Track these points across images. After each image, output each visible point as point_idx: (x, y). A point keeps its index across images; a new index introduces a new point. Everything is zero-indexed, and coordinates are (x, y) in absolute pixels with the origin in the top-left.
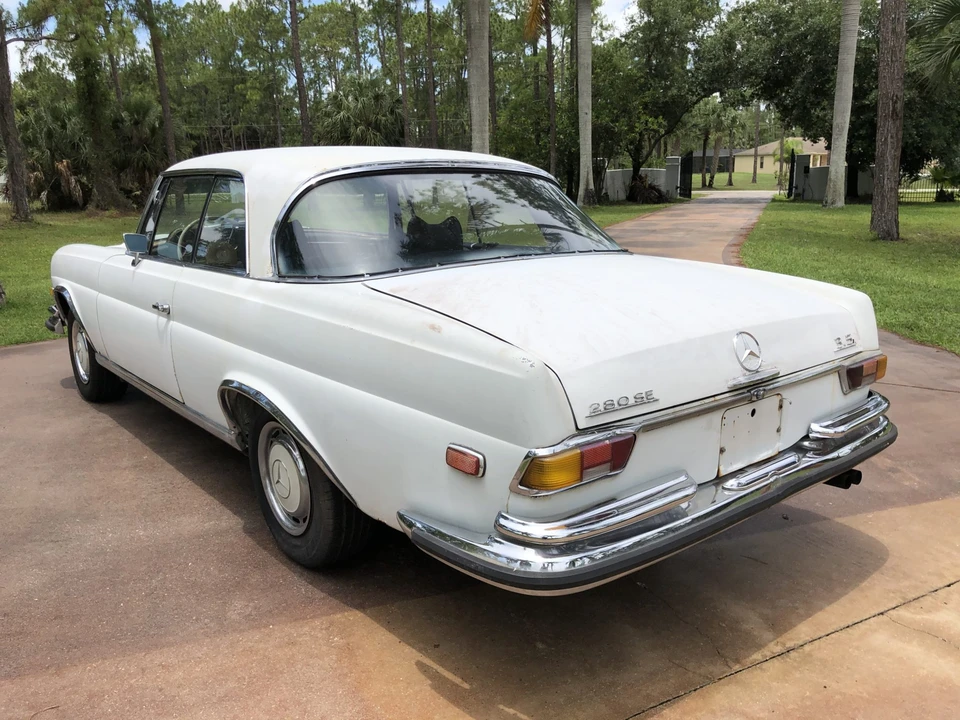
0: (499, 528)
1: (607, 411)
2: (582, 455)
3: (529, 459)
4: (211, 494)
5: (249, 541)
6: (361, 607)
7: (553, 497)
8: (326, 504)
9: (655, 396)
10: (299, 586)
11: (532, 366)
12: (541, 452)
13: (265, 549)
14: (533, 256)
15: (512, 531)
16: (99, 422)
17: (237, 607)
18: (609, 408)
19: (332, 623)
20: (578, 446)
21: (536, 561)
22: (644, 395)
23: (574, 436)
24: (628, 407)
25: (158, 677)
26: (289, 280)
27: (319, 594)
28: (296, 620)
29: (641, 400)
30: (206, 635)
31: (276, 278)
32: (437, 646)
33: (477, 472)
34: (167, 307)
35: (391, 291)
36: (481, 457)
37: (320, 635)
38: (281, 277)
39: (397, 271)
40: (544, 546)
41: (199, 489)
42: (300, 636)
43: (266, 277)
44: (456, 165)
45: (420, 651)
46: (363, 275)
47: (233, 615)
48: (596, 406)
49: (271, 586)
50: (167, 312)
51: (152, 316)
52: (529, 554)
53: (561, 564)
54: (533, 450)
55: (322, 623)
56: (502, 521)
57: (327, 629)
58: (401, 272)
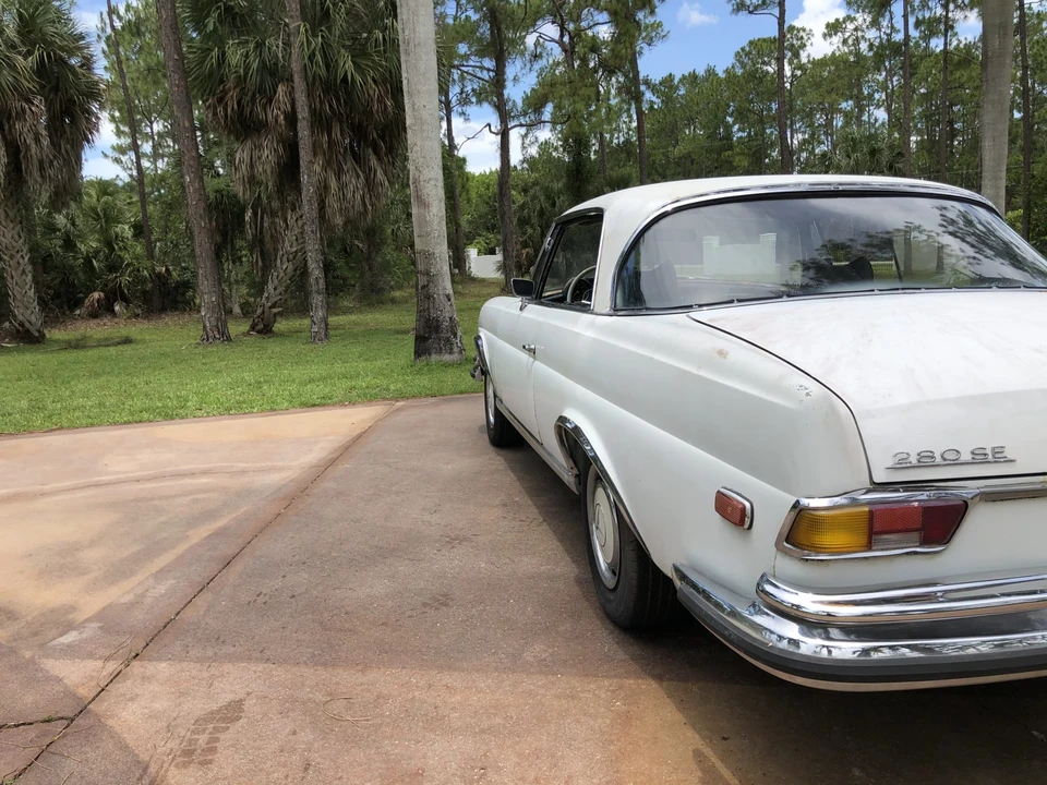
0: (762, 595)
1: (920, 465)
2: (871, 513)
3: (797, 510)
4: (560, 541)
5: (576, 590)
6: (659, 678)
7: (832, 565)
8: (631, 555)
9: (1009, 454)
10: (605, 642)
11: (808, 394)
12: (814, 503)
13: (587, 600)
14: (923, 290)
15: (781, 602)
16: (495, 463)
17: (537, 650)
18: (926, 460)
19: (621, 687)
21: (811, 645)
22: (989, 451)
23: (868, 491)
24: (956, 463)
25: (439, 696)
26: (622, 313)
27: (621, 655)
28: (586, 676)
29: (979, 457)
30: (496, 669)
31: (612, 312)
32: (724, 739)
34: (533, 347)
35: (710, 320)
36: (748, 505)
37: (603, 696)
38: (615, 311)
39: (732, 302)
41: (551, 534)
42: (582, 692)
43: (604, 312)
45: (703, 738)
46: (691, 307)
47: (528, 656)
48: (905, 456)
49: (577, 637)
50: (532, 352)
51: (524, 357)
55: (611, 685)
56: (769, 588)
57: (614, 692)
58: (736, 304)
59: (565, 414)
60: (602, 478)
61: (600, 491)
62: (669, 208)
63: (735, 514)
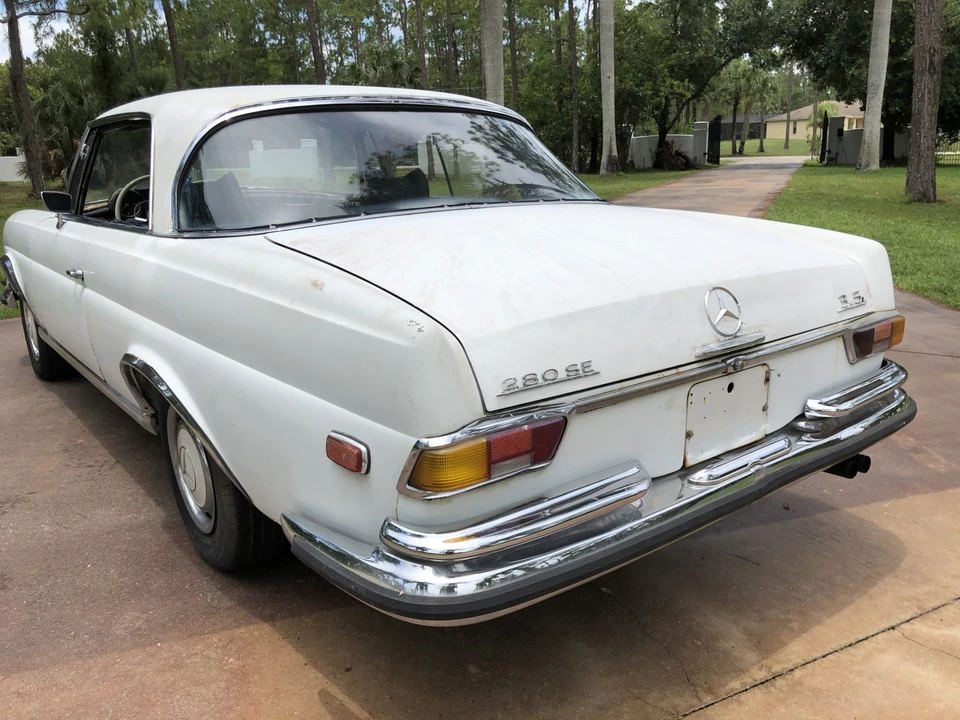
0: (386, 541)
1: (526, 388)
2: (489, 444)
3: (418, 452)
4: (140, 483)
5: (166, 536)
6: (270, 619)
7: (455, 502)
8: (227, 499)
9: (595, 367)
10: (208, 591)
11: (420, 330)
12: (434, 443)
13: (180, 546)
15: (405, 546)
17: (130, 618)
18: (530, 383)
19: (232, 640)
20: (486, 434)
21: (435, 583)
22: (579, 367)
23: (481, 421)
24: (555, 382)
25: (9, 708)
26: (186, 235)
27: (227, 603)
28: (190, 636)
29: (573, 374)
30: (80, 655)
31: (176, 234)
32: (347, 670)
33: (358, 469)
34: (80, 272)
35: (292, 243)
36: (363, 449)
37: (213, 655)
38: (180, 232)
39: (310, 221)
40: (445, 564)
41: (127, 476)
42: (189, 657)
43: (166, 233)
44: (401, 102)
45: (326, 676)
46: (267, 227)
47: (118, 630)
48: (512, 381)
49: (173, 594)
50: (80, 278)
51: (70, 283)
52: (426, 574)
53: (468, 584)
54: (424, 441)
55: (220, 640)
56: (391, 533)
57: (224, 647)
58: (315, 223)
59: (131, 351)
60: (183, 419)
61: (184, 435)
62: (227, 117)
63: (349, 459)
